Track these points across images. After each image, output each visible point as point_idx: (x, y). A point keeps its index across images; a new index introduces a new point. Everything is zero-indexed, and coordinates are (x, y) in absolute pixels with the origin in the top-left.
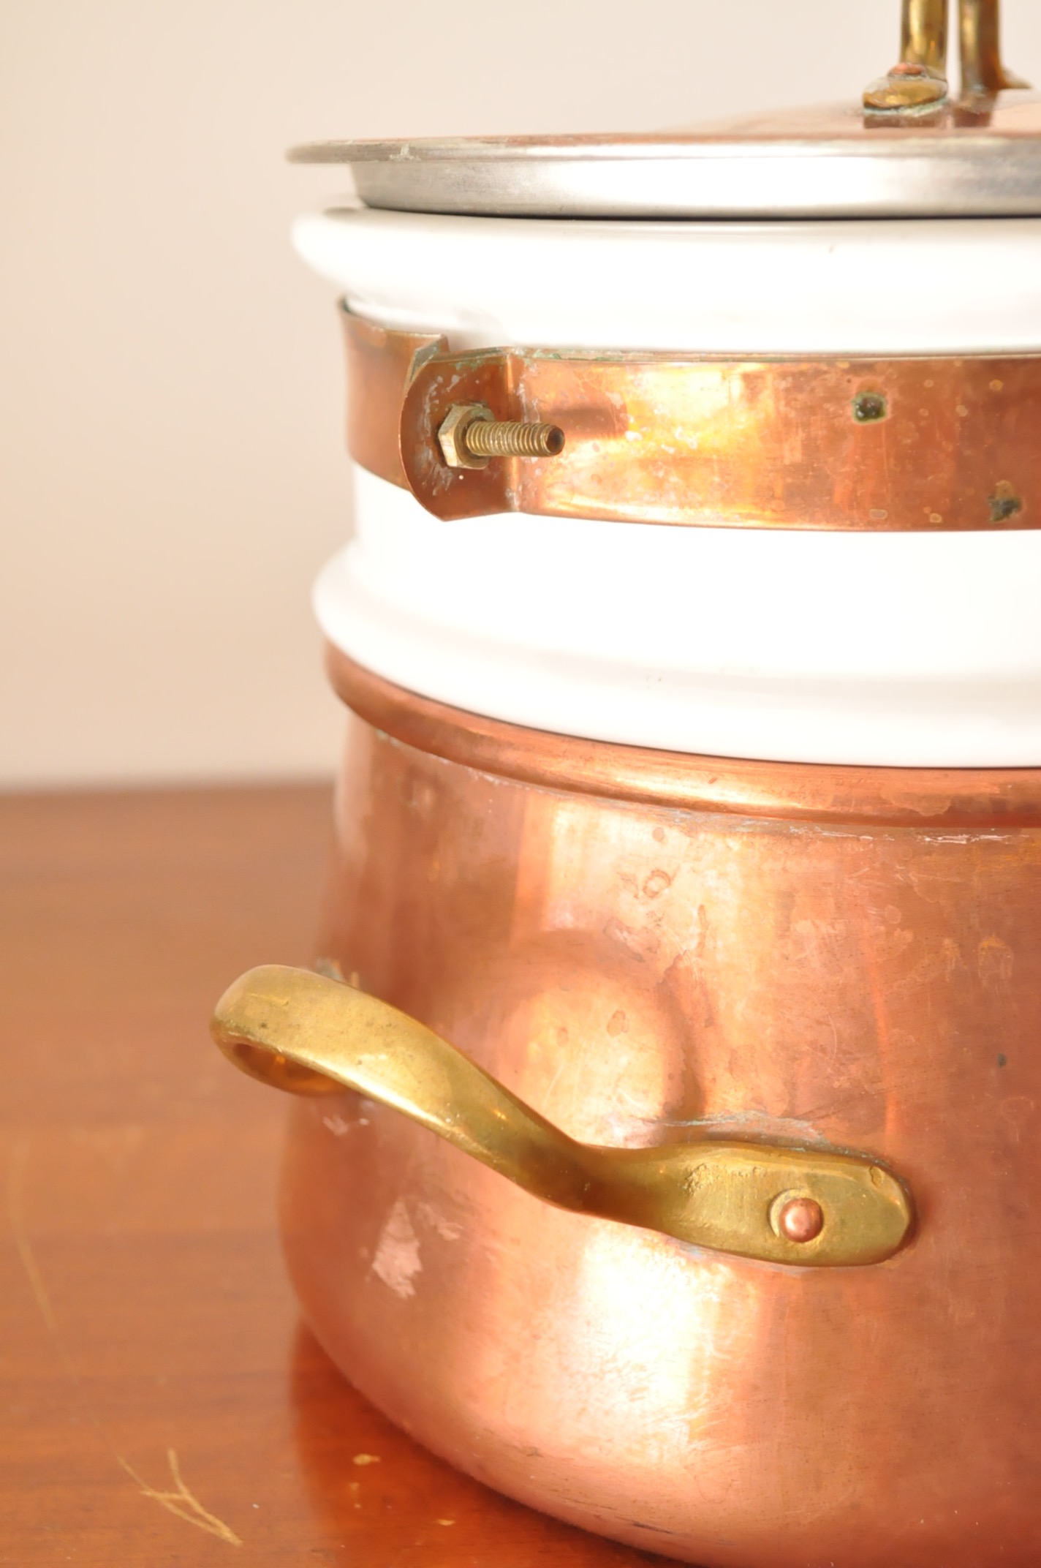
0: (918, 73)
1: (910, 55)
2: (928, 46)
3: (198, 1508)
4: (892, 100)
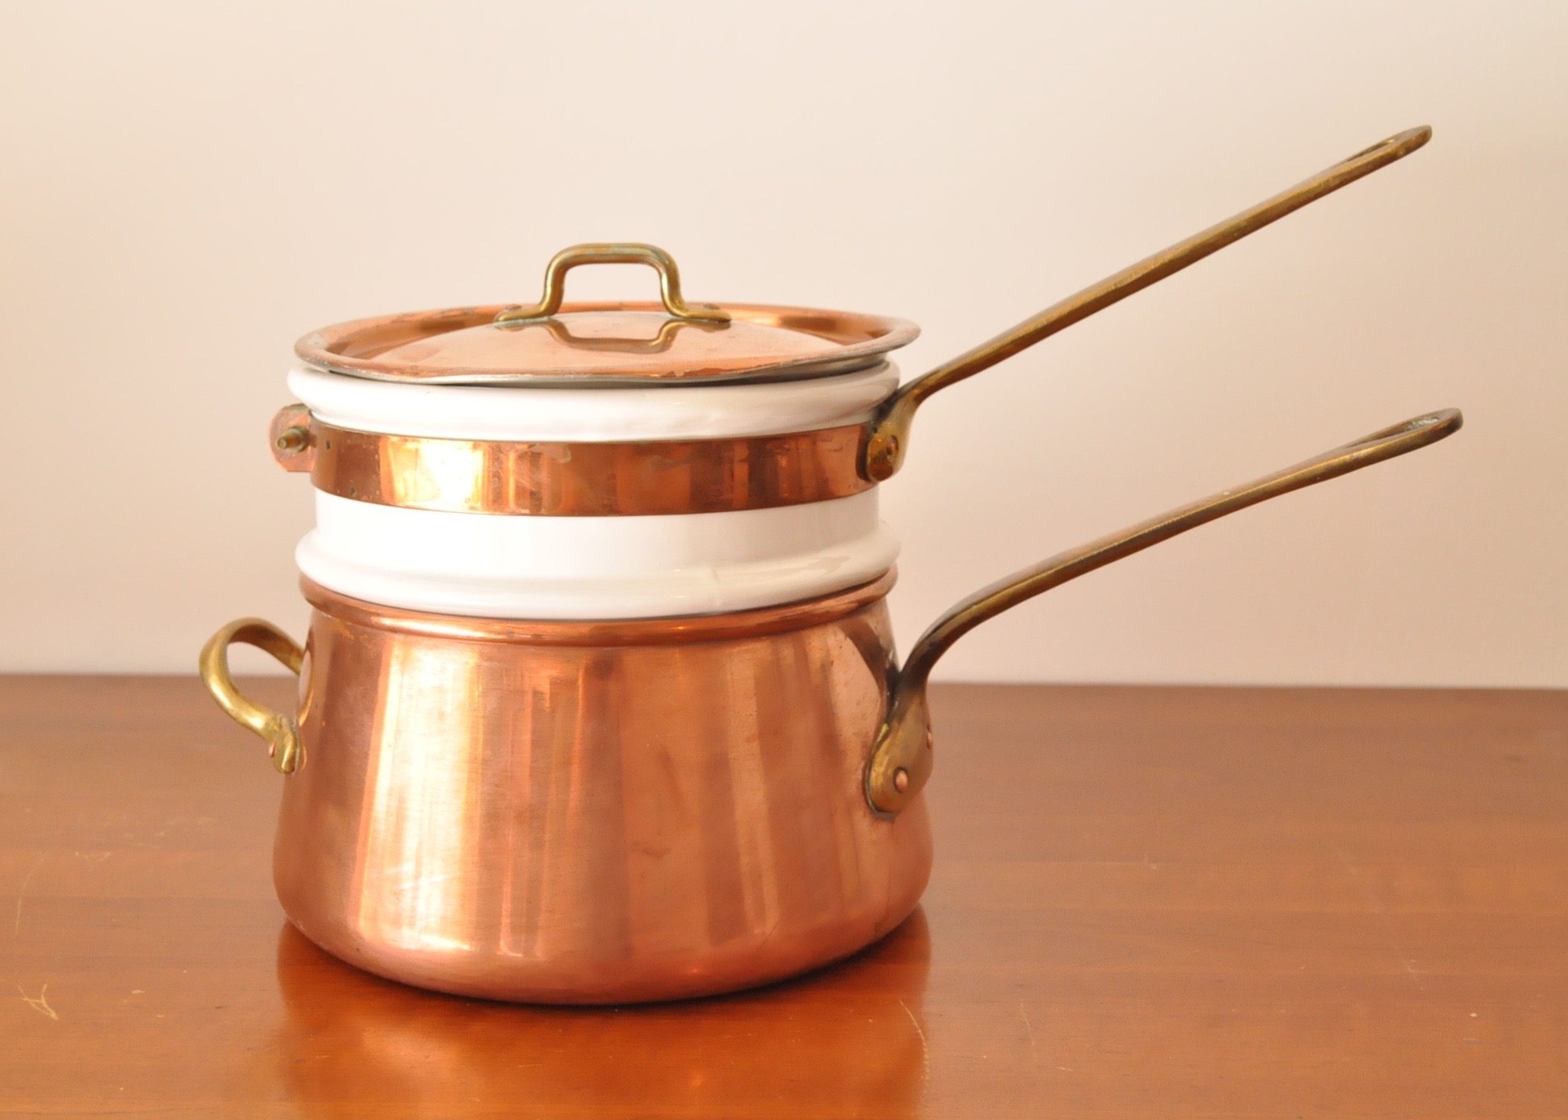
3: (45, 1005)
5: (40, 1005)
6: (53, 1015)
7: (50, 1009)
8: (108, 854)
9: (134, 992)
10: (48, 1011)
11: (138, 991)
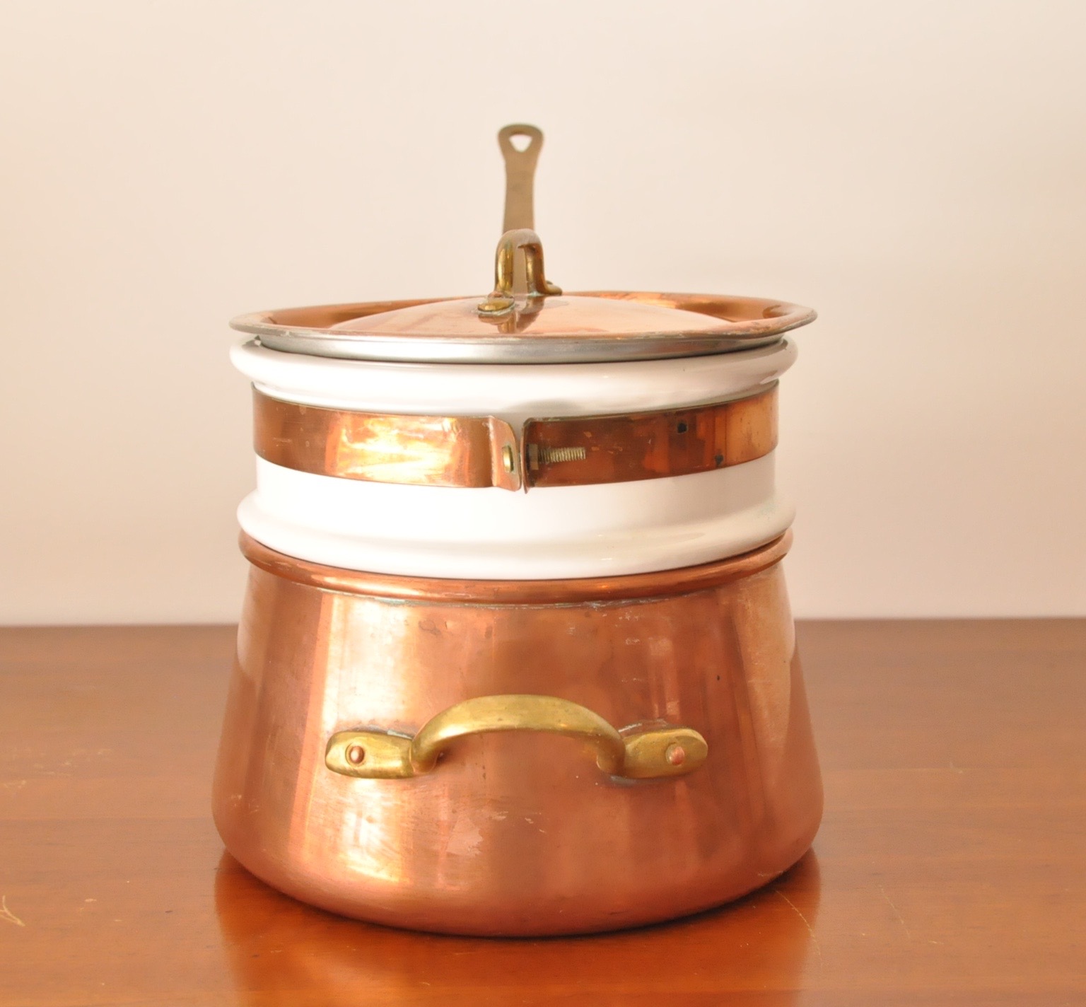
0: (500, 296)
1: (498, 287)
2: (506, 283)
3: (9, 914)
4: (487, 308)
5: (5, 914)
6: (19, 922)
7: (14, 918)
8: (24, 782)
9: (87, 900)
10: (14, 920)
11: (91, 900)
